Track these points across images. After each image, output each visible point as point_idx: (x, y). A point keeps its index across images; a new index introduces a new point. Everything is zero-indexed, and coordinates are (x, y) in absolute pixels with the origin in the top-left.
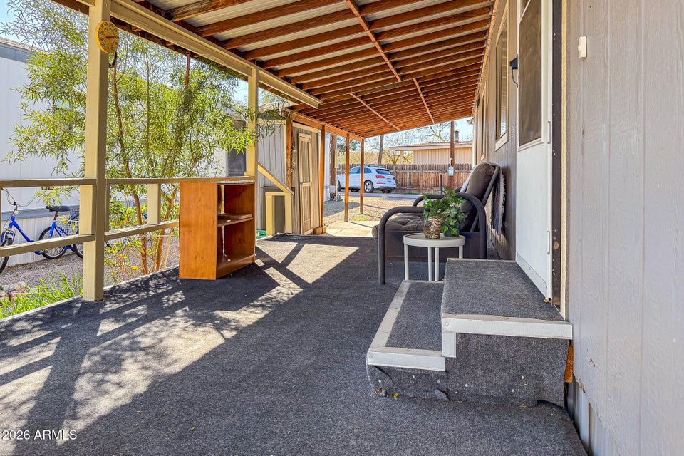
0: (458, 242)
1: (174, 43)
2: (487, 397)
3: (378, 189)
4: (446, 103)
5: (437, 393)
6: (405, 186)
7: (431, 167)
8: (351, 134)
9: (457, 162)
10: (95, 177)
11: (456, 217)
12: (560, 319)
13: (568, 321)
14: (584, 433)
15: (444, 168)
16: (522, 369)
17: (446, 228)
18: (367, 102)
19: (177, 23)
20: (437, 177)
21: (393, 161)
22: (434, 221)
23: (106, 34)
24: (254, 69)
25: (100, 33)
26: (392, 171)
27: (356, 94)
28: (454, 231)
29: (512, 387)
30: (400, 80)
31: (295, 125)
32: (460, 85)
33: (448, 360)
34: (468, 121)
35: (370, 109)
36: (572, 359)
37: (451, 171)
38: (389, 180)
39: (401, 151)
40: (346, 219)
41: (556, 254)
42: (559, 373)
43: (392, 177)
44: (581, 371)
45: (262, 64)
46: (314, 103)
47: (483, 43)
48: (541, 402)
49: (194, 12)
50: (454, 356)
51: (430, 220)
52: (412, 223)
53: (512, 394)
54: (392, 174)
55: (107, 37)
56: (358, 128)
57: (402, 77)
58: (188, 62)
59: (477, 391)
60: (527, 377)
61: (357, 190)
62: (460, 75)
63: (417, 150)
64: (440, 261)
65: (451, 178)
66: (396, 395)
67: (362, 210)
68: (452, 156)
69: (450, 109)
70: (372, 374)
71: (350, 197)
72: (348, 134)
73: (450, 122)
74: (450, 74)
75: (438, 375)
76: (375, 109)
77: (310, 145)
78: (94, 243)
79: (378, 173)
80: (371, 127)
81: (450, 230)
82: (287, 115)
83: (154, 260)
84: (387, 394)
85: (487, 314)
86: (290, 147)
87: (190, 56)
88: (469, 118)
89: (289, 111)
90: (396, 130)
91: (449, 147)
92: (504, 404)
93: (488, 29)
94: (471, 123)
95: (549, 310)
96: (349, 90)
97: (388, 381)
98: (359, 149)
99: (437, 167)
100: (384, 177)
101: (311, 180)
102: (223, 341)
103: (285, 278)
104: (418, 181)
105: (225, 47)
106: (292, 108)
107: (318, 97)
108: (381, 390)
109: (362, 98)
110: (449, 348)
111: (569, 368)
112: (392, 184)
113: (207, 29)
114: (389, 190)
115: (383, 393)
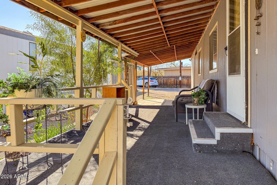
0: (204, 106)
1: (96, 35)
2: (228, 151)
3: (151, 86)
4: (183, 53)
5: (214, 150)
6: (161, 85)
7: (172, 77)
8: (145, 65)
9: (182, 75)
10: (80, 86)
11: (204, 98)
12: (248, 128)
13: (251, 128)
14: (258, 158)
15: (177, 77)
16: (239, 142)
17: (200, 102)
18: (155, 54)
19: (100, 29)
20: (175, 81)
21: (155, 74)
22: (196, 100)
23: (83, 36)
24: (120, 43)
25: (81, 35)
26: (156, 79)
27: (152, 51)
28: (203, 103)
29: (236, 148)
30: (169, 46)
31: (128, 63)
32: (190, 47)
33: (218, 141)
34: (189, 60)
35: (155, 56)
36: (253, 138)
37: (180, 79)
38: (155, 82)
39: (160, 70)
40: (143, 99)
41: (247, 109)
42: (249, 143)
43: (157, 81)
44: (256, 141)
45: (122, 42)
46: (136, 54)
47: (201, 33)
48: (244, 151)
49: (107, 25)
50: (219, 139)
51: (194, 99)
52: (185, 100)
53: (236, 150)
54: (156, 80)
55: (83, 37)
56: (148, 63)
57: (170, 45)
58: (99, 42)
59: (225, 149)
60: (240, 145)
61: (142, 86)
62: (190, 44)
63: (166, 70)
64: (194, 113)
65: (180, 81)
66: (202, 152)
67: (148, 95)
68: (181, 72)
69: (184, 55)
70: (194, 146)
71: (145, 90)
72: (144, 65)
73: (179, 61)
74: (187, 44)
75: (215, 145)
76: (157, 56)
77: (132, 70)
78: (80, 109)
79: (151, 79)
80: (153, 62)
81: (202, 102)
82: (125, 59)
83: (86, 116)
84: (199, 152)
85: (225, 127)
86: (126, 71)
87: (100, 40)
88: (190, 59)
89: (126, 57)
90: (162, 63)
91: (179, 69)
92: (233, 152)
93: (205, 29)
94: (191, 60)
95: (244, 125)
96: (150, 50)
97: (199, 148)
98: (142, 70)
99: (174, 77)
100: (153, 81)
101: (132, 84)
102: (137, 140)
103: (141, 121)
104: (167, 82)
105: (112, 36)
106: (127, 56)
107: (138, 52)
108: (197, 151)
109: (153, 52)
110: (218, 137)
111: (252, 141)
112: (157, 84)
113: (108, 30)
114: (155, 86)
115: (198, 152)
